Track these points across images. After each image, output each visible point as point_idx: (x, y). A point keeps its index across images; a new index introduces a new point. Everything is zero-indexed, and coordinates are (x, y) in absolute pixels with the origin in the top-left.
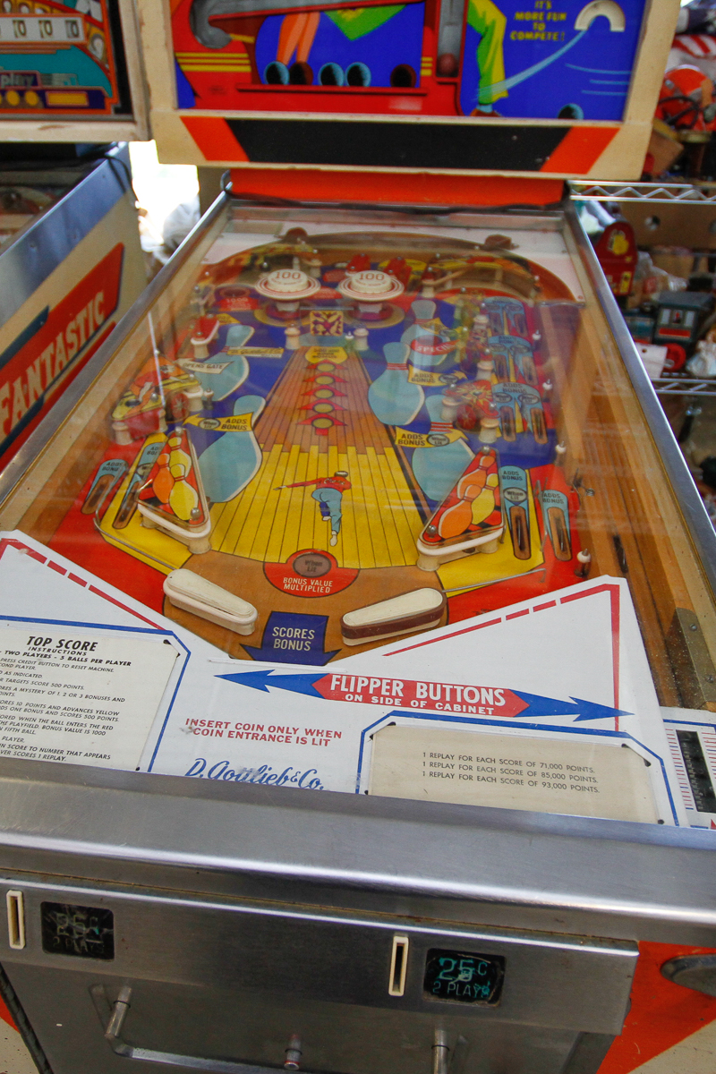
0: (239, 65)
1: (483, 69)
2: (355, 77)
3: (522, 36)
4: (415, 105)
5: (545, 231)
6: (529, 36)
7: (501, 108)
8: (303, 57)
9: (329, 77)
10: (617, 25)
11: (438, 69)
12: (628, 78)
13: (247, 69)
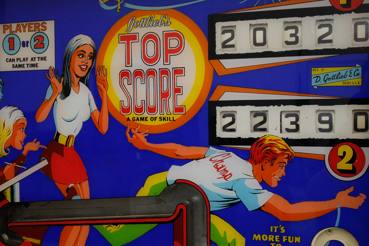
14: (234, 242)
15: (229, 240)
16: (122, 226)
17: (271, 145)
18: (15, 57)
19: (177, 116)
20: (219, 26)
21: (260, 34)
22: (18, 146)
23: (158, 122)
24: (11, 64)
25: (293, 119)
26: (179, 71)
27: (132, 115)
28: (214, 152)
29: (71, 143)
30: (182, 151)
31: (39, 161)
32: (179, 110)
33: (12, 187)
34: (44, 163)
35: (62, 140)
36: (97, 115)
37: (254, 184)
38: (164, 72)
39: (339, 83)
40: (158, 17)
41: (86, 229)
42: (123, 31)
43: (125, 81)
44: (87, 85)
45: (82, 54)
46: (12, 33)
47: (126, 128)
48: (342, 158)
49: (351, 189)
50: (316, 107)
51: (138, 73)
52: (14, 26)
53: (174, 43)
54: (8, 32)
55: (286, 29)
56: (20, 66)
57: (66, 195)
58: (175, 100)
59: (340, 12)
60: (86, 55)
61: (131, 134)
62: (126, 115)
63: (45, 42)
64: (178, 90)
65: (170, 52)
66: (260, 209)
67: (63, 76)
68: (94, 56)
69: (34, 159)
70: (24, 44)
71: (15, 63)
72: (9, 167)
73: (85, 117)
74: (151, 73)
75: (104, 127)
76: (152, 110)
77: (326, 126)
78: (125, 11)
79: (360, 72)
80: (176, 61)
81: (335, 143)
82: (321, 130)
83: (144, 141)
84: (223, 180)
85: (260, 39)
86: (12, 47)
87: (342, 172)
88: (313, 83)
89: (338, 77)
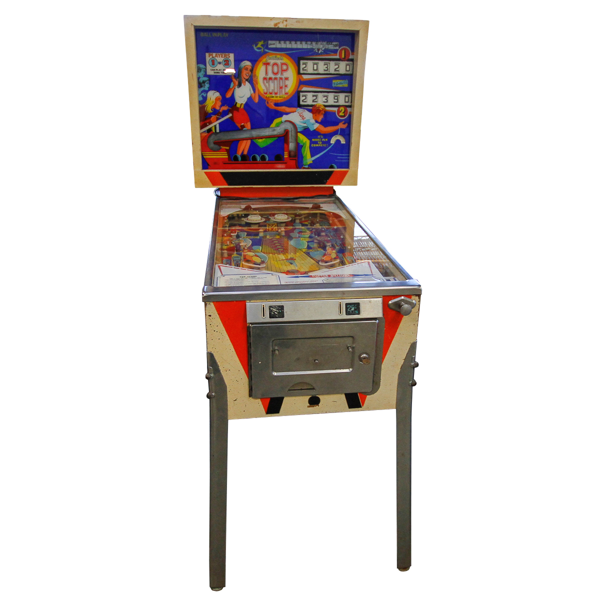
0: (224, 156)
1: (304, 155)
2: (263, 158)
3: (315, 145)
4: (283, 166)
5: (329, 203)
6: (317, 145)
7: (311, 166)
8: (246, 153)
9: (254, 159)
10: (343, 141)
11: (290, 155)
12: (349, 156)
13: (227, 157)
14: (306, 142)
15: (304, 142)
16: (264, 139)
17: (319, 107)
18: (215, 68)
19: (286, 96)
20: (302, 62)
21: (315, 66)
22: (218, 108)
23: (279, 99)
24: (213, 71)
25: (326, 98)
26: (287, 79)
27: (268, 95)
28: (299, 110)
29: (242, 107)
30: (287, 109)
31: (228, 114)
32: (286, 94)
33: (215, 126)
34: (230, 115)
35: (238, 106)
36: (253, 95)
37: (313, 121)
38: (281, 79)
39: (341, 86)
40: (278, 56)
41: (249, 142)
42: (264, 60)
43: (265, 82)
44: (249, 82)
45: (247, 69)
46: (213, 57)
47: (265, 101)
48: (341, 111)
49: (343, 122)
50: (334, 94)
51: (270, 79)
52: (214, 54)
53: (285, 67)
54: (211, 57)
55: (324, 65)
56: (218, 73)
57: (240, 128)
58: (285, 90)
59: (342, 61)
60: (249, 69)
61: (268, 103)
62: (266, 95)
63: (230, 63)
64: (286, 86)
65: (283, 71)
66: (315, 130)
67: (238, 78)
68: (252, 71)
69: (225, 113)
70: (220, 63)
71: (215, 71)
72: (214, 117)
73: (249, 96)
74: (276, 79)
75: (257, 100)
76: (276, 94)
77: (336, 101)
78: (265, 53)
79: (347, 82)
80: (285, 75)
81: (339, 106)
82: (335, 102)
83: (273, 106)
84: (302, 120)
85: (315, 68)
86: (213, 64)
87: (341, 116)
88: (333, 85)
89: (341, 83)
